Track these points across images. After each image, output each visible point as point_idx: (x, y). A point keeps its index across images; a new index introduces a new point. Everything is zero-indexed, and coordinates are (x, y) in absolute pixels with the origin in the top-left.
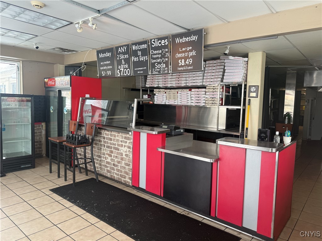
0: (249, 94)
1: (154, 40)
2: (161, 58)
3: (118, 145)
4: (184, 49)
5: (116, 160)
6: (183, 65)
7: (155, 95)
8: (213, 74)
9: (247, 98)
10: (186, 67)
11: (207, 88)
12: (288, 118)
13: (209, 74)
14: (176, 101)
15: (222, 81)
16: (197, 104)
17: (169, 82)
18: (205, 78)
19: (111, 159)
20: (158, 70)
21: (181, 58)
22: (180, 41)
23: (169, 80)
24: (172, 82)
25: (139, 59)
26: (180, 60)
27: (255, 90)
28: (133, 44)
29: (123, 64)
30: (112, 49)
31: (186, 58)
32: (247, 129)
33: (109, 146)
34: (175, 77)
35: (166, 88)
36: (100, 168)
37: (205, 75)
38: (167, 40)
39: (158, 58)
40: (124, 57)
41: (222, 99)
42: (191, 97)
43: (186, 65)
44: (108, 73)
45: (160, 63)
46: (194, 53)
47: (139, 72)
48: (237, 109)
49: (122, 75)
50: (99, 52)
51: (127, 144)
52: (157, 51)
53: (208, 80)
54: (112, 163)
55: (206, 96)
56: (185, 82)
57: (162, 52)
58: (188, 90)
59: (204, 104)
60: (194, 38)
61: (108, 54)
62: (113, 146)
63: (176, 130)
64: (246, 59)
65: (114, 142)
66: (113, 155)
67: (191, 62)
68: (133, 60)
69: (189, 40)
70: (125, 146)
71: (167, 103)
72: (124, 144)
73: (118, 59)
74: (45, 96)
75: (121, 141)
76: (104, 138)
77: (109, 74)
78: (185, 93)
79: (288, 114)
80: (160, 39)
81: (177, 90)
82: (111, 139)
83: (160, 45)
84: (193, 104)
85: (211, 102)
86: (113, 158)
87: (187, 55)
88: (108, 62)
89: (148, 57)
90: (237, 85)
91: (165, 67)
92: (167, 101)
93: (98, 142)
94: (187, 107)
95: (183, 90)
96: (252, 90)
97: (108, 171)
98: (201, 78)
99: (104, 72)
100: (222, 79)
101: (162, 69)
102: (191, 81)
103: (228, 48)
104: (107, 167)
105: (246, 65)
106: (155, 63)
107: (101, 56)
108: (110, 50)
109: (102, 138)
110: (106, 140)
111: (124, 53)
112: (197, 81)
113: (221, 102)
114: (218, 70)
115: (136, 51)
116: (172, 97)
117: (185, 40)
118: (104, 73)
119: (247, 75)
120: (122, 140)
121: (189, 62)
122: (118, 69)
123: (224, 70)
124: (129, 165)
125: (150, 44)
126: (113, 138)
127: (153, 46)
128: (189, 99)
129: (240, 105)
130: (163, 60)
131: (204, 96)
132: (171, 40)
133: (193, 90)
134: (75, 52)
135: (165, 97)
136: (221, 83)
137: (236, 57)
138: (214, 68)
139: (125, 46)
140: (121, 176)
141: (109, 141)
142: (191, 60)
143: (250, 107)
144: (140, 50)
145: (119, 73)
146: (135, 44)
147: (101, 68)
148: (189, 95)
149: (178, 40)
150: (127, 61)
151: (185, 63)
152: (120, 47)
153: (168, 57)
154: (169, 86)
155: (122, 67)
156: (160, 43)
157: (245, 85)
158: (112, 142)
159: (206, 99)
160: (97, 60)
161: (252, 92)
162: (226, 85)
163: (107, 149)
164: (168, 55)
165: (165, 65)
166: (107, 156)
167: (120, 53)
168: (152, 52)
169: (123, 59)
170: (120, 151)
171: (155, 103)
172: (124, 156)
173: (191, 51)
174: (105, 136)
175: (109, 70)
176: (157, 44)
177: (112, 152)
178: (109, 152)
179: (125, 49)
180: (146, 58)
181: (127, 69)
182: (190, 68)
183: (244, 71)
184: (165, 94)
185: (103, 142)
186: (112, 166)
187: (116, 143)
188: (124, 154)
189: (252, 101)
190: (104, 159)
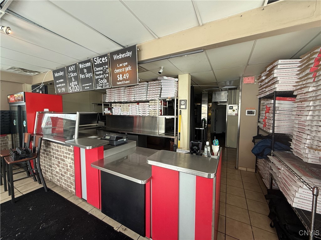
0: (180, 107)
1: (96, 58)
2: (103, 74)
3: (64, 156)
4: (121, 65)
5: (63, 170)
6: (121, 79)
7: (113, 108)
8: (154, 92)
9: (179, 110)
10: (124, 81)
11: (150, 102)
12: (204, 122)
13: (151, 92)
14: (128, 113)
15: (160, 97)
16: (144, 115)
17: (122, 98)
18: (148, 94)
19: (59, 169)
20: (101, 85)
21: (119, 74)
22: (118, 57)
23: (122, 96)
24: (124, 98)
25: (85, 76)
26: (118, 75)
27: (184, 103)
28: (79, 63)
29: (73, 82)
30: (64, 68)
31: (123, 73)
32: (180, 133)
33: (57, 157)
34: (126, 94)
35: (121, 103)
36: (52, 176)
37: (148, 92)
38: (106, 57)
39: (100, 74)
40: (74, 75)
41: (161, 111)
42: (139, 109)
43: (124, 80)
45: (102, 79)
46: (129, 68)
47: (86, 88)
48: (172, 118)
49: (73, 91)
50: (54, 72)
51: (71, 156)
52: (99, 68)
53: (150, 96)
54: (60, 173)
55: (150, 108)
56: (134, 97)
57: (103, 68)
58: (136, 104)
59: (148, 115)
60: (129, 54)
61: (61, 74)
62: (60, 157)
63: (118, 140)
64: (177, 80)
65: (60, 154)
66: (60, 165)
67: (128, 76)
68: (81, 77)
69: (125, 56)
70: (69, 158)
71: (122, 114)
72: (68, 156)
73: (69, 77)
74: (9, 111)
75: (66, 153)
77: (64, 91)
78: (135, 107)
79: (204, 119)
80: (101, 57)
81: (128, 104)
82: (58, 151)
83: (101, 62)
84: (141, 115)
85: (153, 113)
86: (60, 168)
87: (124, 70)
88: (62, 80)
89: (92, 74)
90: (171, 100)
91: (106, 82)
92: (122, 112)
93: (48, 153)
94: (140, 117)
95: (133, 104)
96: (182, 103)
97: (58, 180)
98: (145, 94)
99: (60, 89)
100: (160, 95)
101: (104, 84)
102: (138, 97)
103: (162, 68)
104: (57, 176)
105: (177, 84)
106: (98, 79)
107: (56, 75)
108: (62, 70)
109: (52, 149)
110: (54, 151)
111: (73, 72)
112: (143, 97)
113: (160, 113)
114: (157, 89)
115: (82, 69)
116: (125, 109)
117: (121, 56)
119: (178, 92)
120: (66, 151)
121: (126, 76)
122: (70, 86)
123: (161, 88)
124: (73, 176)
125: (93, 62)
126: (59, 149)
127: (95, 63)
128: (138, 111)
129: (174, 115)
130: (104, 76)
131: (148, 108)
132: (110, 57)
133: (140, 104)
134: (37, 73)
135: (120, 109)
136: (160, 98)
137: (169, 77)
138: (154, 87)
139: (73, 65)
140: (68, 185)
141: (57, 153)
142: (127, 75)
143: (181, 116)
144: (85, 68)
145: (71, 89)
146: (81, 63)
147: (57, 86)
148: (137, 107)
149: (115, 57)
150: (76, 78)
151: (123, 78)
152: (70, 66)
153: (108, 73)
154: (122, 101)
155: (73, 84)
156: (101, 61)
157: (177, 100)
158: (59, 153)
159: (150, 111)
160: (53, 80)
161: (182, 105)
162: (163, 100)
163: (56, 160)
164: (108, 71)
165: (106, 81)
166: (56, 166)
167: (70, 72)
168: (95, 69)
169: (73, 77)
170: (65, 163)
171: (113, 114)
172: (69, 168)
173: (127, 66)
174: (53, 147)
175: (63, 87)
176: (98, 62)
177: (59, 163)
178: (57, 162)
179: (74, 67)
180: (90, 75)
181: (76, 85)
182: (127, 82)
183: (175, 89)
184: (120, 108)
185: (52, 153)
186: (60, 176)
187: (62, 154)
188: (69, 165)
189: (182, 112)
190: (54, 169)
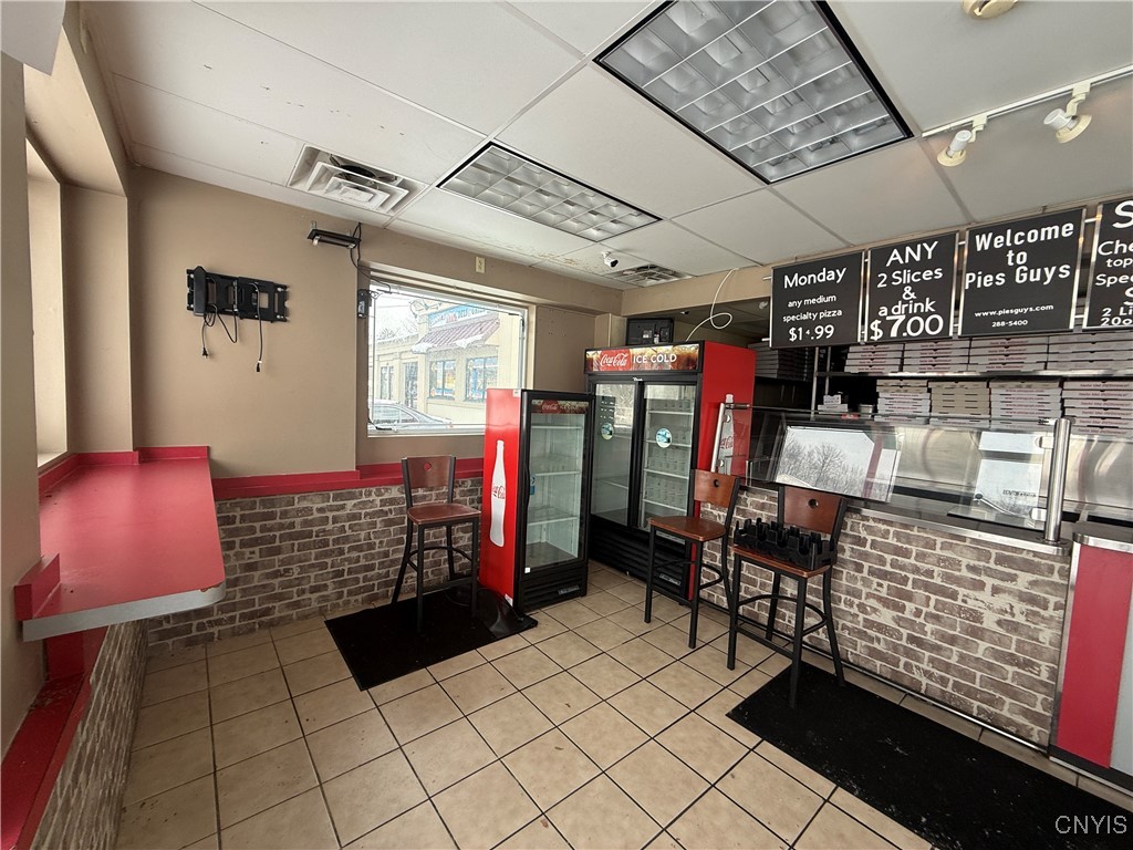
1: (1131, 203)
3: (950, 578)
5: (929, 627)
7: (880, 395)
19: (900, 619)
24: (970, 360)
25: (1010, 277)
28: (979, 231)
29: (904, 302)
30: (856, 257)
33: (887, 572)
40: (918, 277)
42: (1063, 408)
44: (822, 333)
47: (999, 324)
49: (894, 333)
50: (779, 273)
51: (1019, 587)
54: (905, 631)
56: (1040, 358)
61: (830, 275)
62: (911, 576)
65: (920, 564)
66: (910, 606)
68: (973, 285)
70: (996, 590)
72: (991, 581)
73: (881, 286)
75: (971, 568)
76: (861, 541)
77: (825, 334)
78: (1033, 395)
82: (900, 552)
86: (908, 616)
88: (825, 299)
89: (1071, 270)
97: (874, 653)
99: (800, 329)
104: (871, 639)
106: (1123, 286)
107: (794, 281)
108: (850, 261)
109: (849, 540)
110: (868, 548)
111: (913, 266)
115: (996, 253)
118: (797, 332)
120: (982, 564)
122: (875, 318)
124: (1027, 665)
125: (1098, 220)
126: (914, 549)
127: (1116, 225)
134: (675, 279)
139: (930, 240)
141: (889, 557)
145: (878, 330)
147: (789, 319)
148: (1053, 399)
152: (901, 246)
155: (901, 312)
158: (912, 561)
160: (769, 294)
163: (876, 580)
166: (872, 603)
167: (898, 268)
168: (1109, 248)
169: (912, 284)
170: (959, 602)
171: (879, 419)
172: (990, 625)
174: (863, 534)
175: (826, 321)
177: (903, 595)
178: (884, 590)
179: (930, 250)
180: (1057, 273)
181: (925, 316)
184: (927, 396)
185: (848, 553)
186: (902, 643)
187: (936, 569)
188: (990, 616)
190: (855, 610)
